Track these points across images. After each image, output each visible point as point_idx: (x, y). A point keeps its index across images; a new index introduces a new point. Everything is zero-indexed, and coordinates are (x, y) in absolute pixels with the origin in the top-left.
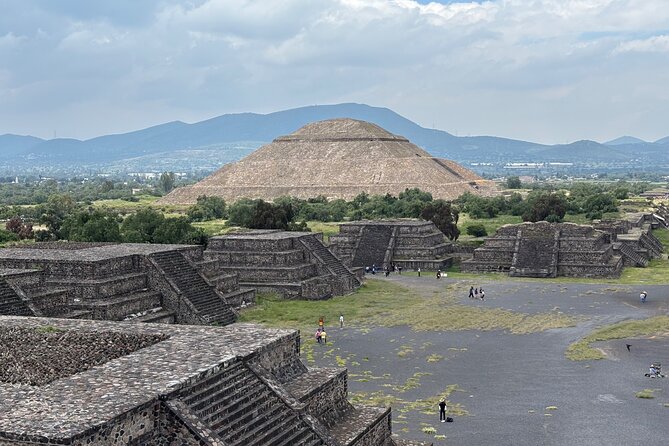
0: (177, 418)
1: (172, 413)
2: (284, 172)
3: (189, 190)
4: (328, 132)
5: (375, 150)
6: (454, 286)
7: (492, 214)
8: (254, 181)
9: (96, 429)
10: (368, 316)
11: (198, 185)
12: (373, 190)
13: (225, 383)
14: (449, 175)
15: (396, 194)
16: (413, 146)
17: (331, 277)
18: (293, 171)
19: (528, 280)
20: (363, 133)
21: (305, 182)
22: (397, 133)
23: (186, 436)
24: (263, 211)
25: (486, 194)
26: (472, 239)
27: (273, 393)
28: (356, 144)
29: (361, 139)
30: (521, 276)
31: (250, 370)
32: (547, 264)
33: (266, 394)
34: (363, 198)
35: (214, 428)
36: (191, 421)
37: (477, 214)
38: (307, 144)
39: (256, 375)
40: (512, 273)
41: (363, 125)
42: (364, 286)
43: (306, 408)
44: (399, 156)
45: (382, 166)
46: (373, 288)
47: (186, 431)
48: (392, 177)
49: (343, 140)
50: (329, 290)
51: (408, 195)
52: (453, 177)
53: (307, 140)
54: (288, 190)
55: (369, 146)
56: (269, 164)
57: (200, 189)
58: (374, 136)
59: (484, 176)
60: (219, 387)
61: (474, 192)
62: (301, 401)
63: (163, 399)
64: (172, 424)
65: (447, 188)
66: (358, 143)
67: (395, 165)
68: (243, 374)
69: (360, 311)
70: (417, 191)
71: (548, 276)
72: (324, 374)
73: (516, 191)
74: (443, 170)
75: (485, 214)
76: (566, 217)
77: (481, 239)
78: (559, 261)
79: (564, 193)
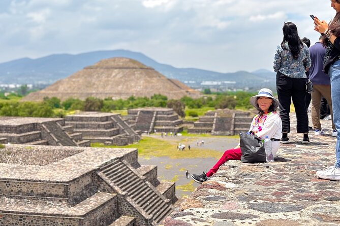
0: (101, 178)
1: (99, 176)
2: (89, 85)
3: (38, 94)
4: (112, 64)
5: (137, 74)
6: (186, 139)
7: (199, 107)
8: (74, 89)
9: (75, 179)
10: (148, 152)
11: (43, 91)
12: (137, 94)
13: (115, 167)
14: (175, 87)
15: (149, 97)
16: (157, 72)
17: (127, 135)
18: (94, 84)
19: (221, 137)
20: (131, 65)
21: (101, 90)
22: (148, 65)
23: (104, 185)
24: (89, 103)
25: (194, 97)
26: (191, 118)
27: (132, 172)
28: (127, 71)
29: (130, 68)
30: (217, 135)
31: (122, 163)
32: (229, 129)
33: (130, 172)
34: (132, 99)
35: (115, 183)
36: (106, 179)
37: (192, 107)
38: (102, 70)
39: (125, 165)
40: (212, 134)
41: (131, 61)
42: (142, 140)
43: (146, 179)
44: (150, 77)
45: (142, 82)
46: (146, 140)
47: (104, 183)
48: (146, 88)
49: (120, 68)
50: (126, 141)
51: (155, 97)
52: (177, 88)
53: (102, 68)
54: (92, 94)
55: (134, 72)
56: (81, 80)
57: (44, 93)
58: (137, 67)
59: (191, 88)
60: (112, 169)
61: (188, 96)
62: (144, 175)
63: (95, 170)
64: (99, 181)
65: (175, 94)
66: (129, 70)
67: (148, 82)
68: (120, 164)
69: (143, 151)
70: (160, 95)
71: (230, 135)
72: (148, 167)
73: (209, 96)
74: (172, 84)
75: (195, 106)
76: (236, 108)
77: (195, 118)
78: (235, 128)
79: (233, 97)
